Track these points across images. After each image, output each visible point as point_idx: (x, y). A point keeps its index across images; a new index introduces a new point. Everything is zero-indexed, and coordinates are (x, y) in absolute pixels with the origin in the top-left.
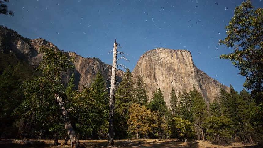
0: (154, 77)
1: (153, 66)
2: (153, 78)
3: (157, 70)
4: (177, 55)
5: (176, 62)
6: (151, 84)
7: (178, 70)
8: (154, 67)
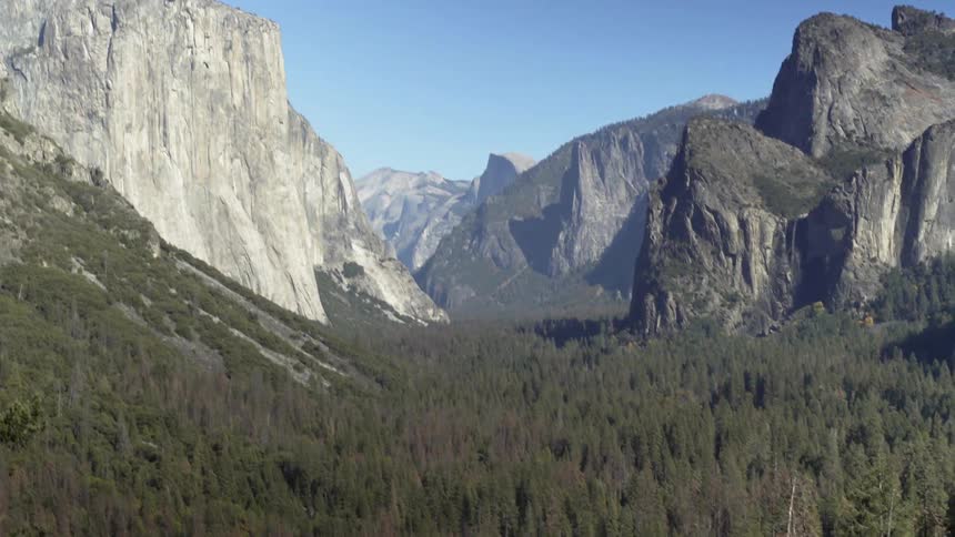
0: (162, 128)
1: (159, 76)
2: (158, 132)
3: (173, 96)
4: (246, 45)
5: (240, 74)
6: (152, 159)
7: (243, 109)
8: (163, 85)
